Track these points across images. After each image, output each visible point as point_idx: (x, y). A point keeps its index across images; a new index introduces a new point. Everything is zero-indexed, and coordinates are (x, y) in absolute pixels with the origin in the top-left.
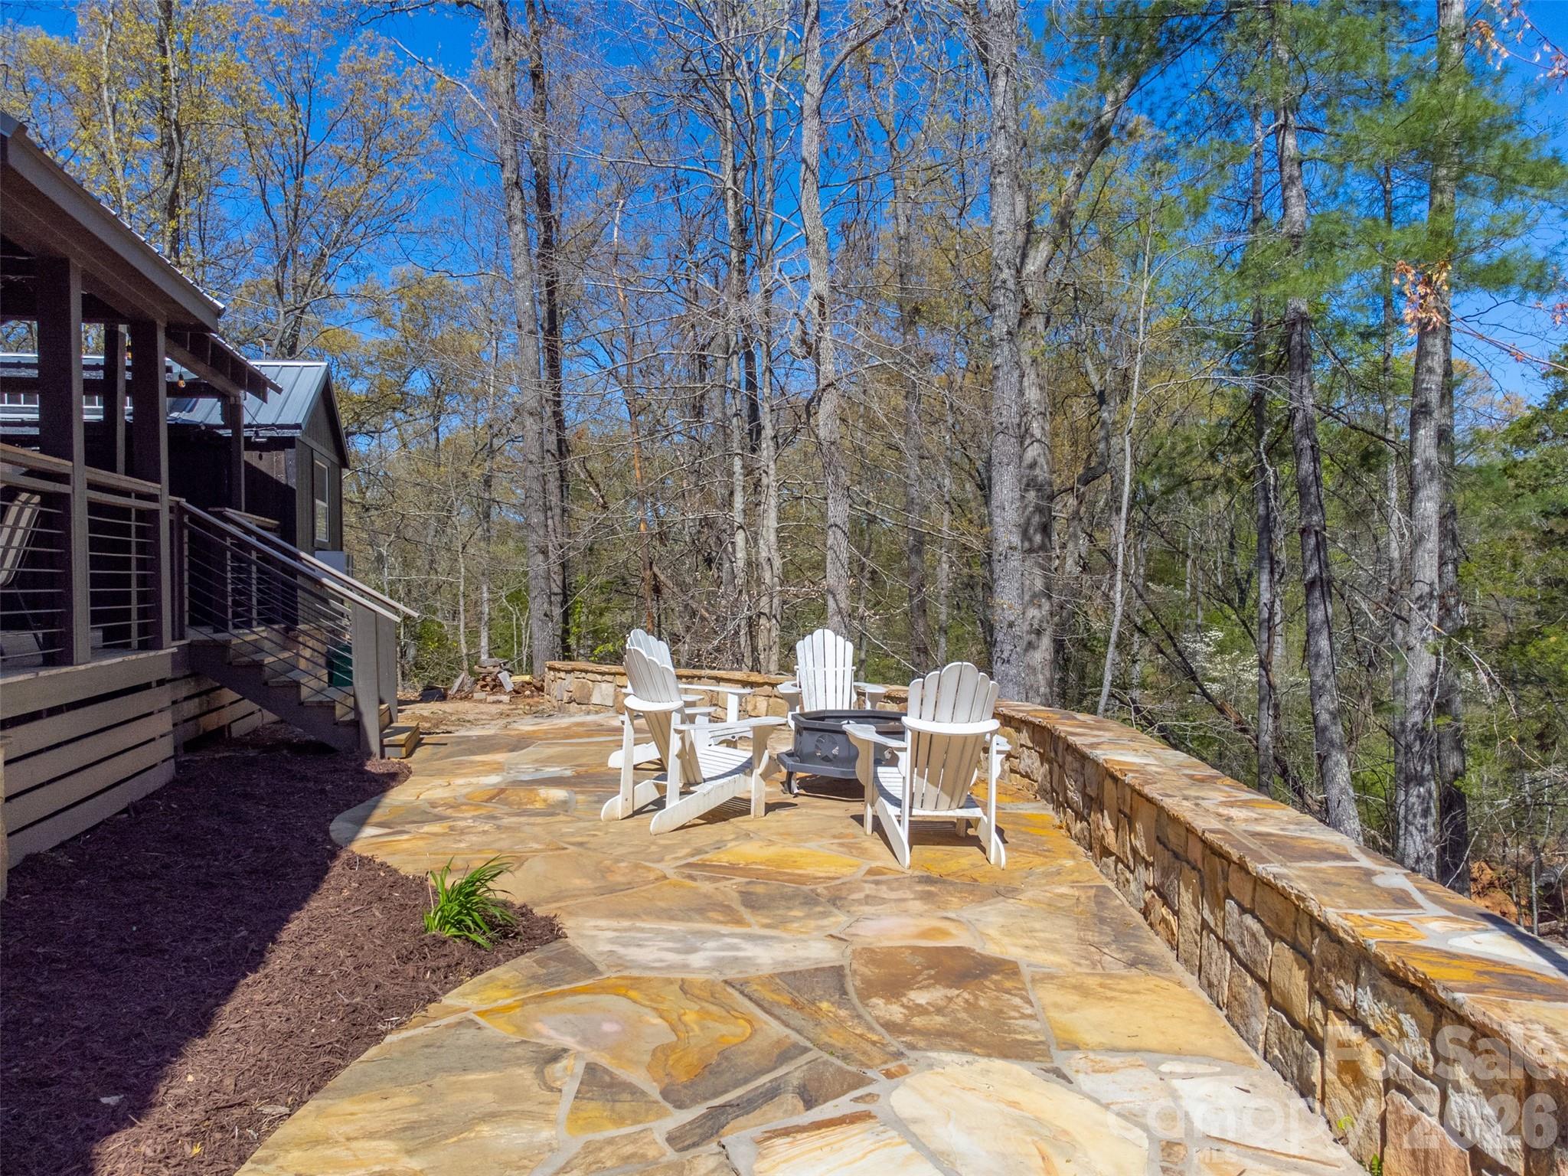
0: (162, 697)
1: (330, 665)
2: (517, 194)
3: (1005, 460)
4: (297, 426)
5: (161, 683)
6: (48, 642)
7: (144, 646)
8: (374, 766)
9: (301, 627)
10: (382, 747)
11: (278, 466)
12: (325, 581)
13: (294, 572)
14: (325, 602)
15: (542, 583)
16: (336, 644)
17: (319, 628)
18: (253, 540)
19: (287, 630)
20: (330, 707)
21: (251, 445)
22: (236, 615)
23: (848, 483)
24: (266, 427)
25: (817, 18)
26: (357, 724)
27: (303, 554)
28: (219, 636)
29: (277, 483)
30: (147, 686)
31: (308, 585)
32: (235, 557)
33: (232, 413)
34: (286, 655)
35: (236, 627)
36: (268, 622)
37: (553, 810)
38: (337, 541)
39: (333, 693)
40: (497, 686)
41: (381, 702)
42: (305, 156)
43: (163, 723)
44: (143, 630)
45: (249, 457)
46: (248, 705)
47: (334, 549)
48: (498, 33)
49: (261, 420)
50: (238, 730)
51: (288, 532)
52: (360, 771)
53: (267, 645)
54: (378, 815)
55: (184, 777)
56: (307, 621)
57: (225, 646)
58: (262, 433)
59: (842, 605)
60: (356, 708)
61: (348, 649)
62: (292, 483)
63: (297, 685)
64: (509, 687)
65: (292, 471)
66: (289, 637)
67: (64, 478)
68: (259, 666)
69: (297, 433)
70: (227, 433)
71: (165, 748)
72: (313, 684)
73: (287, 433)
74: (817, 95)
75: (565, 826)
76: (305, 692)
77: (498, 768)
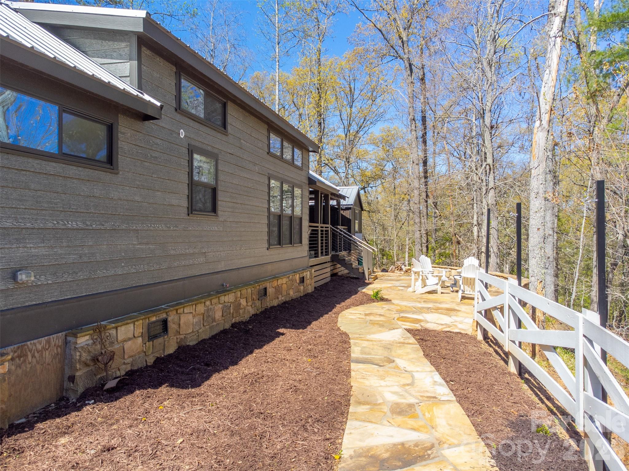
0: (329, 265)
1: (358, 261)
2: (414, 122)
3: (548, 209)
4: (352, 205)
5: (329, 262)
6: (315, 254)
7: (326, 255)
8: (367, 281)
9: (352, 252)
10: (369, 278)
11: (347, 214)
12: (358, 243)
13: (350, 240)
14: (358, 247)
15: (419, 240)
16: (360, 256)
17: (356, 252)
18: (342, 233)
19: (349, 252)
20: (358, 269)
21: (342, 209)
22: (339, 249)
23: (497, 216)
24: (345, 205)
25: (490, 85)
26: (363, 273)
27: (353, 236)
28: (337, 253)
29: (347, 218)
30: (326, 262)
31: (353, 243)
32: (339, 237)
33: (338, 203)
34: (349, 258)
35: (339, 251)
36: (345, 250)
37: (399, 290)
38: (360, 231)
39: (359, 266)
40: (401, 269)
41: (369, 269)
42: (353, 102)
43: (329, 270)
44: (326, 252)
45: (342, 212)
46: (343, 268)
47: (360, 233)
48: (409, 75)
49: (343, 204)
50: (340, 274)
51: (349, 230)
52: (364, 282)
53: (345, 255)
54: (366, 288)
55: (332, 281)
56: (353, 251)
57: (338, 255)
58: (344, 206)
59: (495, 250)
60: (363, 270)
61: (362, 257)
62: (350, 218)
63: (352, 264)
64: (404, 270)
65: (350, 215)
66: (349, 254)
67: (317, 227)
68: (345, 260)
69: (352, 206)
70: (336, 207)
71: (329, 274)
72: (355, 264)
73: (350, 206)
74: (490, 106)
75: (400, 292)
76: (353, 266)
77: (392, 284)
